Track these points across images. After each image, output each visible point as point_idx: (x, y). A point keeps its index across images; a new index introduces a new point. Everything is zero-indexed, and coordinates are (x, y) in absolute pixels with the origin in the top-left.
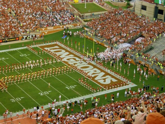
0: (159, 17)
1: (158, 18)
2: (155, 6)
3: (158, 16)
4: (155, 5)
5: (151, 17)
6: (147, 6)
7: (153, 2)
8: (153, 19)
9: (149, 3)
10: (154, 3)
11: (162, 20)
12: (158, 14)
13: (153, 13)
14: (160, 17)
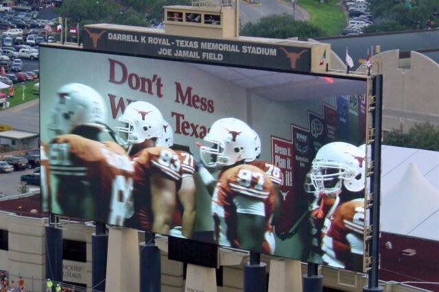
0: (69, 274)
1: (65, 279)
2: (46, 228)
3: (64, 271)
4: (44, 222)
5: (33, 279)
6: (9, 230)
7: (34, 211)
8: (45, 286)
9: (18, 214)
10: (40, 215)
11: (85, 286)
12: (65, 262)
13: (40, 259)
14: (74, 276)
